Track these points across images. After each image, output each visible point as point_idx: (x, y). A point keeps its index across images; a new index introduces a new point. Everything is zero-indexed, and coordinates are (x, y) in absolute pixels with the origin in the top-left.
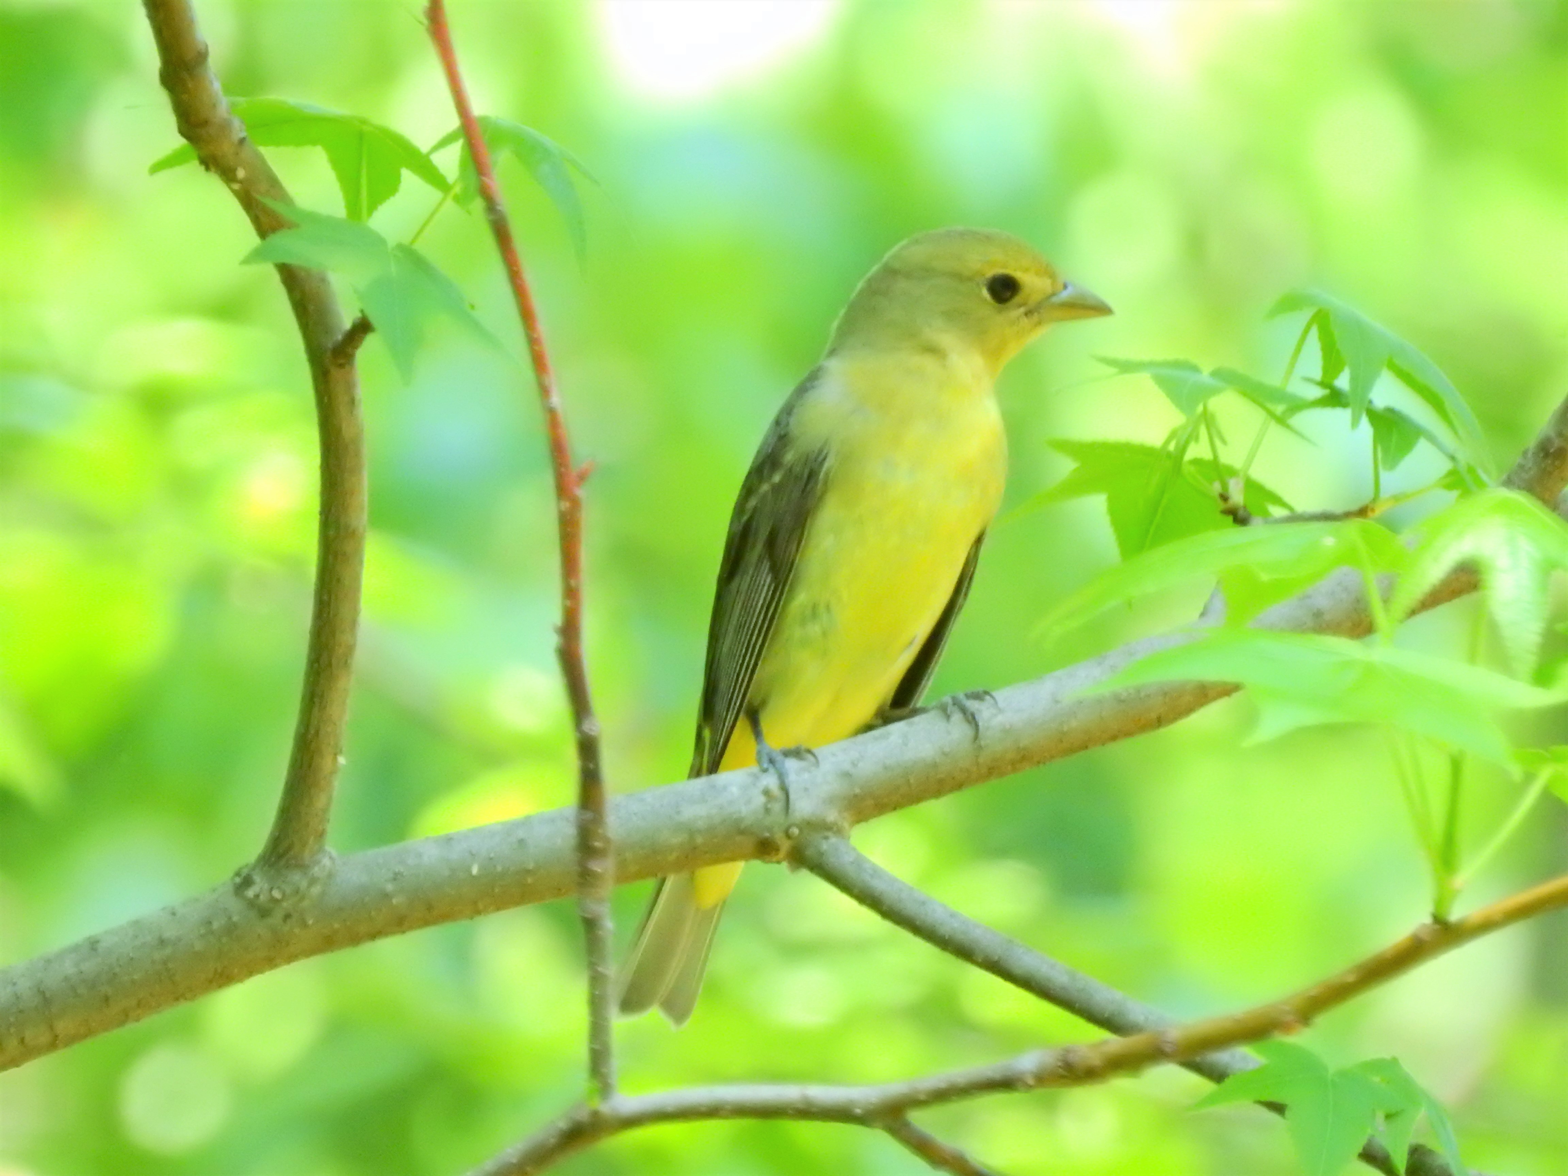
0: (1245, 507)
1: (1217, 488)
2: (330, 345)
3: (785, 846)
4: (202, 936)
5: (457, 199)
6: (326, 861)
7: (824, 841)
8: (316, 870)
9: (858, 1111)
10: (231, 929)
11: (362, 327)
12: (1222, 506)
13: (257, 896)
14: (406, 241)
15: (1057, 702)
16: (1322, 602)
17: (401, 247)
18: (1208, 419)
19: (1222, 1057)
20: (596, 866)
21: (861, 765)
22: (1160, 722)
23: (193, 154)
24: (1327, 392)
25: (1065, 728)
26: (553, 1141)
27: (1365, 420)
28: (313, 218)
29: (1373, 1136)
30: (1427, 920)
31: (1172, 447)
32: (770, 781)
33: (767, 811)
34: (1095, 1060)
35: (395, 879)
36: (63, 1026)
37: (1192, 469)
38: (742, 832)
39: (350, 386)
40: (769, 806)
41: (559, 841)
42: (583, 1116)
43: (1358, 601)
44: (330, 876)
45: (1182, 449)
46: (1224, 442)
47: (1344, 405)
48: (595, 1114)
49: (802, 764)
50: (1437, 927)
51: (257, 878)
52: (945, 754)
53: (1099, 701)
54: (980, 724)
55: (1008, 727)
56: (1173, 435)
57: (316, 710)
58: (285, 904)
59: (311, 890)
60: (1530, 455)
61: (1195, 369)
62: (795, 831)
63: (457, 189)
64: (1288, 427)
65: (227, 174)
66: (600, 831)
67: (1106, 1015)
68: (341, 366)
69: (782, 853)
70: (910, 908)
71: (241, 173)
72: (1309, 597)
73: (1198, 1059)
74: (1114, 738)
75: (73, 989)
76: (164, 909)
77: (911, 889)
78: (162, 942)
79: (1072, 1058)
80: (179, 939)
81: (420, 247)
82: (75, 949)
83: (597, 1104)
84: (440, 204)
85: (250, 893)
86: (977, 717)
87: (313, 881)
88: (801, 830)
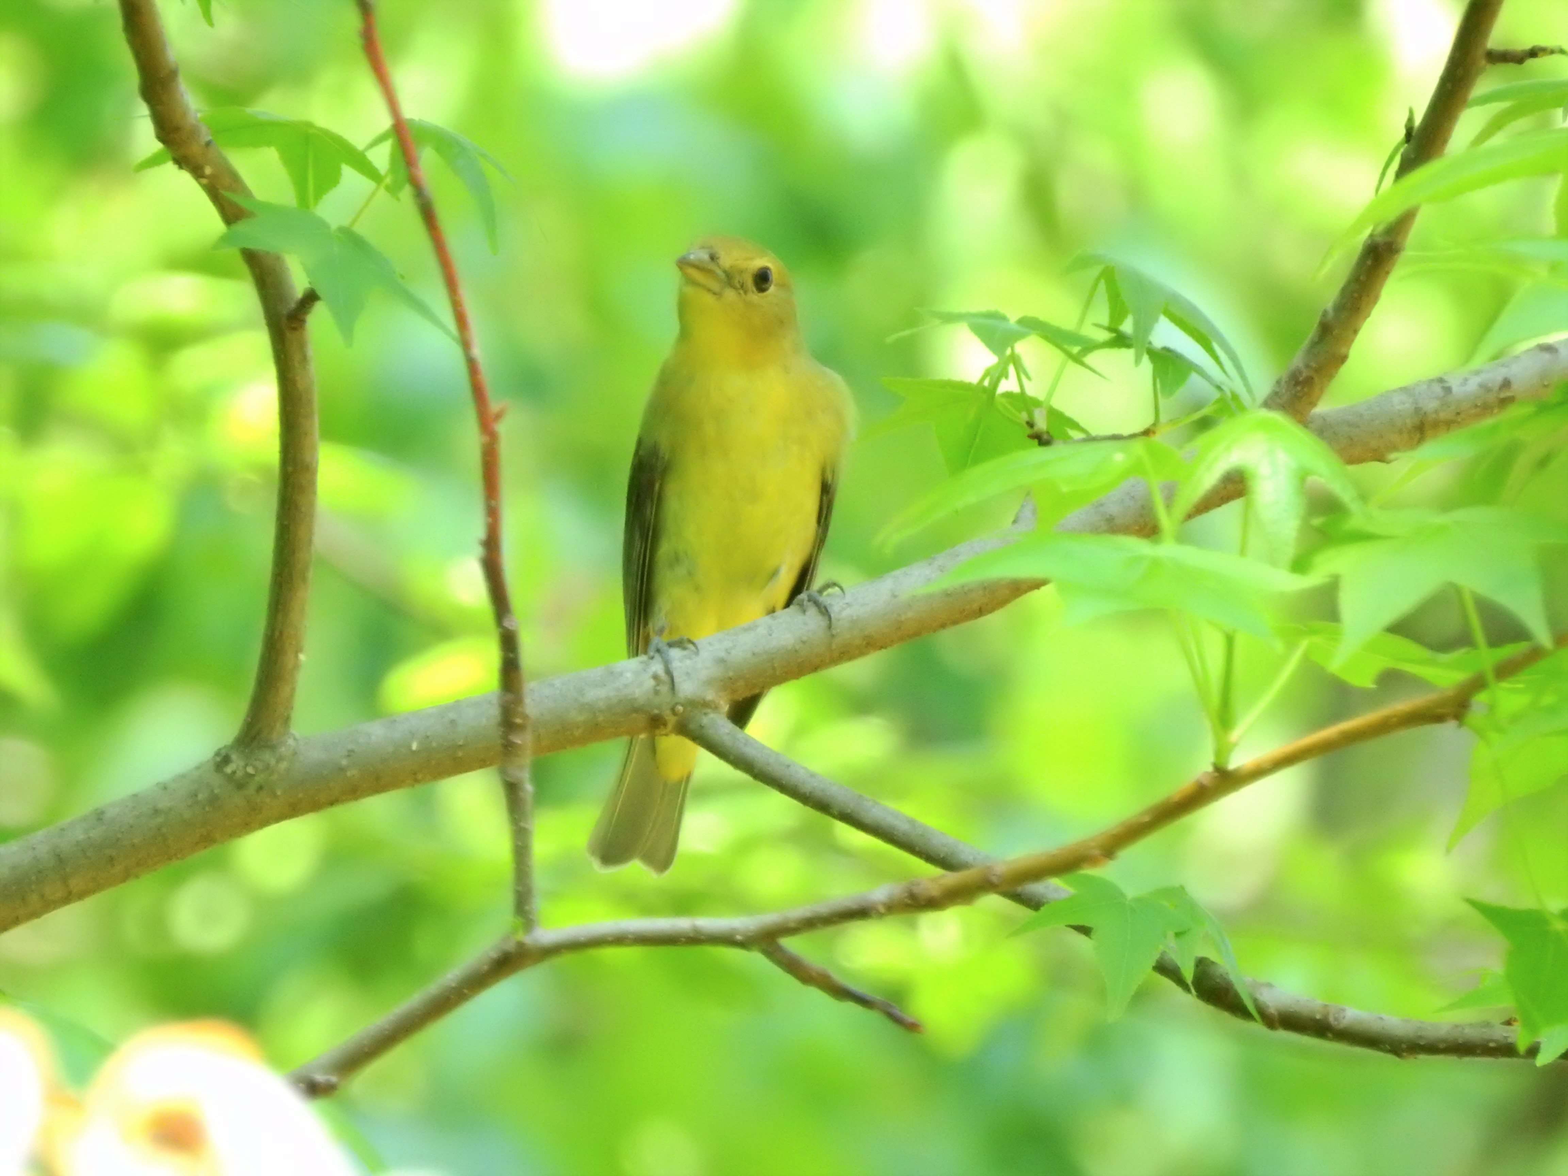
0: (1048, 433)
1: (1024, 416)
2: (285, 312)
3: (672, 720)
4: (190, 806)
5: (388, 188)
6: (291, 742)
7: (704, 717)
8: (283, 750)
9: (739, 937)
10: (214, 800)
11: (311, 298)
12: (1029, 431)
13: (234, 772)
14: (346, 223)
15: (895, 596)
16: (1114, 509)
17: (341, 230)
18: (1015, 360)
19: (1036, 888)
20: (517, 740)
21: (733, 652)
22: (981, 612)
23: (169, 156)
24: (1114, 335)
25: (903, 618)
26: (486, 967)
27: (1146, 359)
28: (267, 207)
29: (1163, 953)
30: (1210, 769)
31: (986, 383)
32: (657, 667)
33: (656, 692)
34: (934, 891)
35: (349, 756)
36: (76, 883)
37: (1004, 400)
38: (636, 710)
39: (302, 346)
40: (658, 688)
41: (484, 721)
42: (510, 946)
43: (1143, 507)
44: (295, 753)
45: (995, 384)
46: (1029, 378)
47: (1128, 346)
48: (521, 945)
49: (685, 653)
50: (1216, 774)
51: (234, 757)
52: (804, 642)
53: (930, 597)
54: (832, 615)
55: (855, 618)
56: (987, 373)
57: (280, 617)
58: (257, 778)
59: (279, 765)
60: (1283, 383)
61: (1004, 318)
62: (680, 708)
63: (388, 180)
64: (1083, 364)
65: (197, 172)
66: (520, 709)
67: (942, 856)
68: (295, 329)
69: (670, 727)
70: (776, 770)
71: (208, 171)
72: (1102, 505)
73: (1019, 889)
74: (943, 626)
75: (83, 851)
76: (158, 784)
77: (777, 754)
78: (156, 812)
79: (916, 890)
80: (170, 809)
81: (360, 229)
82: (84, 819)
83: (521, 937)
84: (373, 194)
85: (229, 770)
86: (829, 610)
87: (280, 759)
88: (685, 709)
